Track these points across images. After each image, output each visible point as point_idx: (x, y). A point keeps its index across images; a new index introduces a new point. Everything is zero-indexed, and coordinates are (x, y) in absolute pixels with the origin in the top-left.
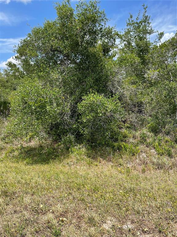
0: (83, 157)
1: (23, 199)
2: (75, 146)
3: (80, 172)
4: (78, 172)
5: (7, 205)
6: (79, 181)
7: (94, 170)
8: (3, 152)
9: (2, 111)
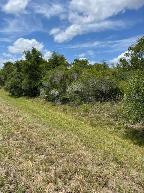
5: (118, 170)
8: (113, 127)
9: (113, 96)
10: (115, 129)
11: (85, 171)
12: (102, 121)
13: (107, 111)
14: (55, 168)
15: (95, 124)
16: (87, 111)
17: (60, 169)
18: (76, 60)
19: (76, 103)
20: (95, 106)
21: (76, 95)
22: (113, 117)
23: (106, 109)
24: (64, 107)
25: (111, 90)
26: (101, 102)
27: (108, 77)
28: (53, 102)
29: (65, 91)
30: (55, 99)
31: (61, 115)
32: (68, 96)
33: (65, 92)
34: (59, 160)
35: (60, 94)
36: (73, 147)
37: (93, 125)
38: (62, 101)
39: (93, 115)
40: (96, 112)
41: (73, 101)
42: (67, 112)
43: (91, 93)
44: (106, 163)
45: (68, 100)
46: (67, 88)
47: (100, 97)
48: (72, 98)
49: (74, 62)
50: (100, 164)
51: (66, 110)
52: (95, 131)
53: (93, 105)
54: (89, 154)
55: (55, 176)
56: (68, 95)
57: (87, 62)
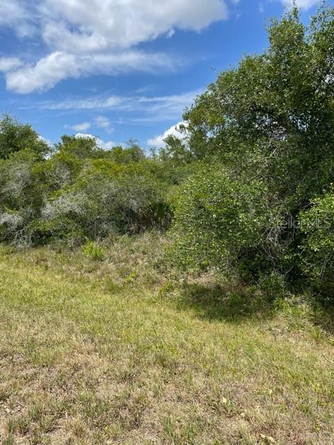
0: (303, 321)
1: (191, 378)
2: (287, 296)
3: (297, 351)
4: (292, 350)
5: (166, 382)
6: (297, 369)
7: (329, 354)
8: (157, 288)
9: (155, 219)
10: (161, 291)
11: (89, 400)
12: (133, 277)
13: (144, 253)
14: (8, 411)
15: (117, 286)
16: (97, 258)
17: (23, 410)
18: (64, 138)
19: (71, 242)
20: (116, 244)
21: (68, 223)
22: (157, 266)
23: (141, 250)
24: (37, 253)
25: (150, 206)
26: (130, 235)
27: (141, 177)
28: (7, 243)
29: (38, 214)
30: (13, 237)
31: (30, 276)
32: (48, 226)
33: (40, 216)
34: (21, 389)
35: (25, 223)
36: (61, 349)
37: (113, 290)
38: (32, 238)
39: (111, 266)
40: (120, 258)
41: (61, 237)
42: (47, 267)
43: (106, 215)
44: (139, 372)
45: (49, 235)
46: (44, 206)
47: (126, 223)
48: (59, 231)
49: (60, 144)
50: (127, 378)
51: (46, 260)
52: (117, 302)
53: (112, 243)
54: (101, 360)
55: (10, 431)
56: (48, 224)
57: (91, 142)
